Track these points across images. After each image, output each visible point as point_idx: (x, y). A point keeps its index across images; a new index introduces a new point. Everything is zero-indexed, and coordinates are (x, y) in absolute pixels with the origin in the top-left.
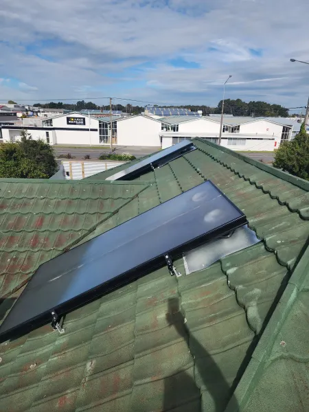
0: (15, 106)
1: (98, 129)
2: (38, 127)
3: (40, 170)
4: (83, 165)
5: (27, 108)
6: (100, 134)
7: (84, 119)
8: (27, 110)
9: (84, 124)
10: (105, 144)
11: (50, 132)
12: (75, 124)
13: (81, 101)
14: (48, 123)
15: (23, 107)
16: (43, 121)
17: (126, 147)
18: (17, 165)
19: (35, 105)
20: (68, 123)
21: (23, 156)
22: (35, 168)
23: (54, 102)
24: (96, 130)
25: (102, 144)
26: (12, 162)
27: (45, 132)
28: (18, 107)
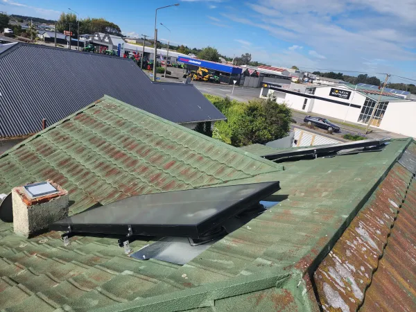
0: (296, 72)
1: (362, 105)
2: (301, 93)
3: (269, 131)
4: (314, 137)
5: (306, 74)
6: (362, 112)
7: (350, 93)
8: (305, 77)
9: (348, 98)
10: (364, 124)
11: (309, 100)
12: (337, 96)
13: (364, 74)
14: (311, 90)
15: (303, 73)
16: (307, 88)
17: (388, 133)
18: (251, 121)
19: (315, 73)
20: (331, 94)
21: (261, 115)
22: (265, 128)
23: (334, 72)
24: (359, 107)
25: (361, 122)
26: (250, 118)
27: (304, 98)
28: (299, 72)
